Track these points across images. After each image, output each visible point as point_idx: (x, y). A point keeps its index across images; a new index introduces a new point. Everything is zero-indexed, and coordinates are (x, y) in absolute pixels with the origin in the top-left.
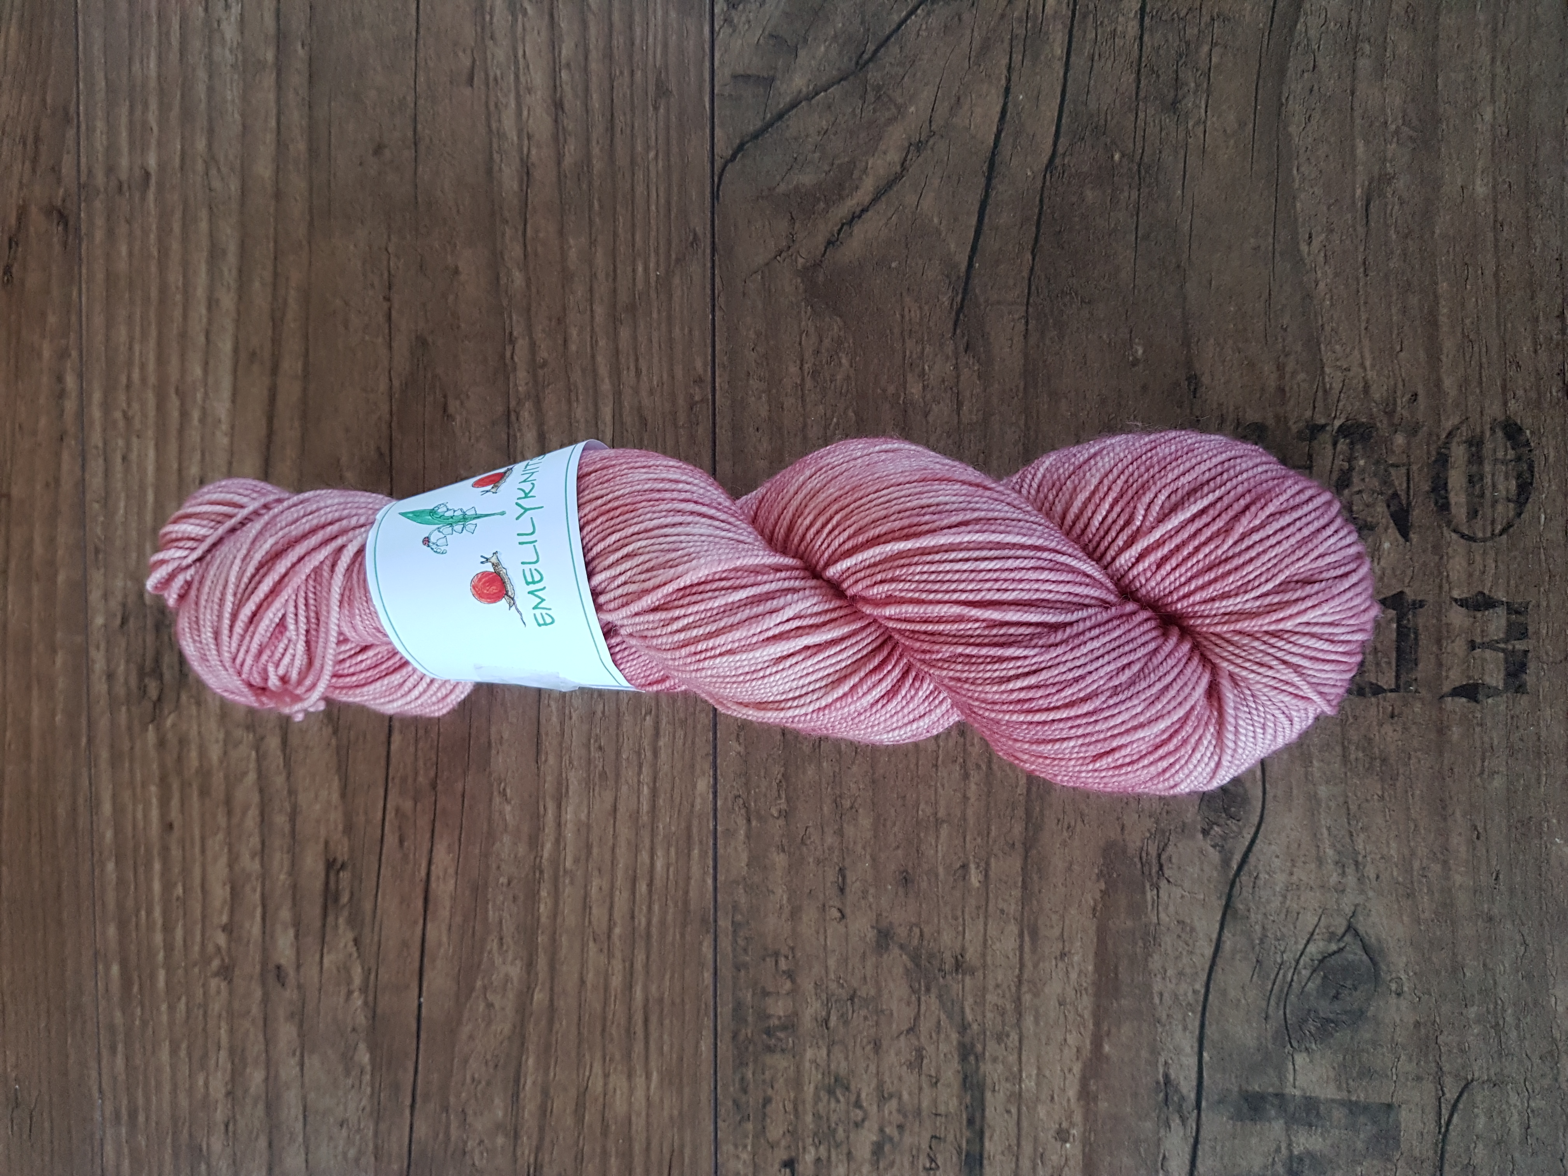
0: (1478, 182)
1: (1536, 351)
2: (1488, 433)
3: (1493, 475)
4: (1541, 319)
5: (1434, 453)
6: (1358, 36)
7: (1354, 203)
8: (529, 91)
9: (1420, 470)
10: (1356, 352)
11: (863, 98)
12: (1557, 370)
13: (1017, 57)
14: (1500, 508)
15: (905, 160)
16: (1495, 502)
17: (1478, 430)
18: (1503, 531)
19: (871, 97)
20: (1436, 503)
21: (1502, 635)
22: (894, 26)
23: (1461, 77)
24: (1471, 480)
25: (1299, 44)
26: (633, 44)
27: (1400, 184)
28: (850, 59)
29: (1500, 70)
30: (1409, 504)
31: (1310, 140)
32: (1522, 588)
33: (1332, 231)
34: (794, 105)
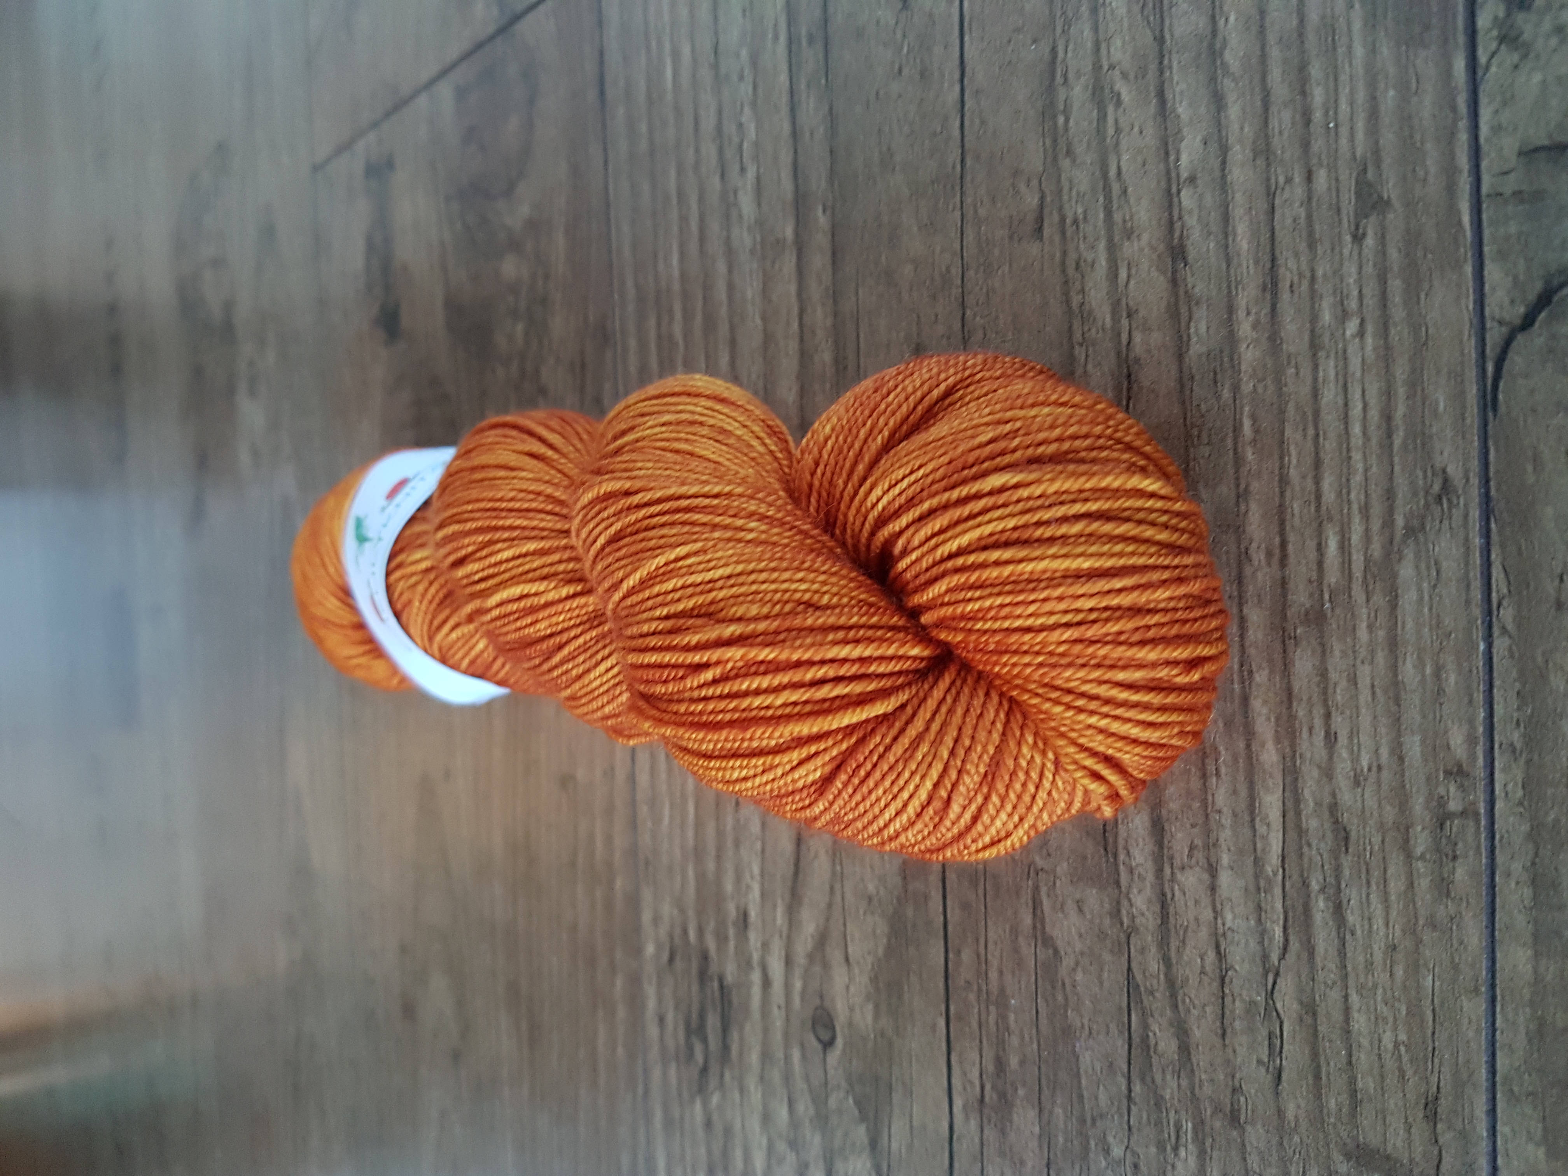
8: (1129, 234)
26: (1308, 122)
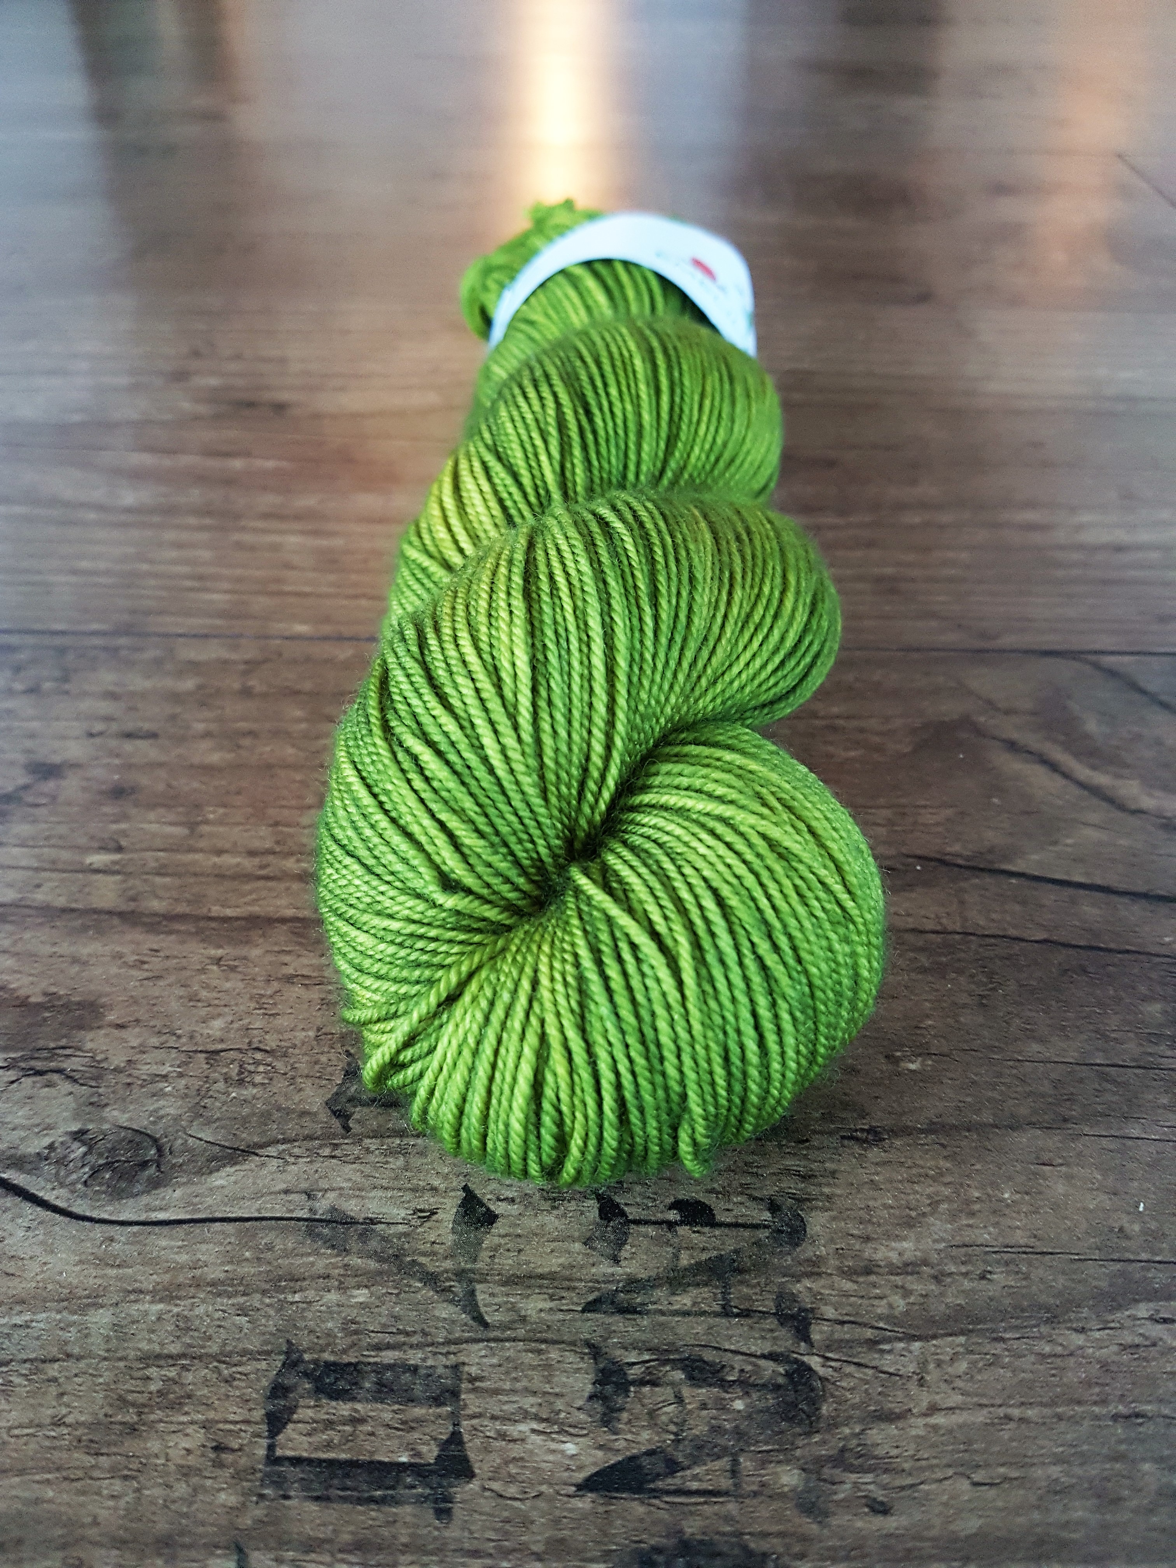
5: (764, 1546)
9: (728, 1519)
10: (959, 1399)
15: (1145, 813)
30: (657, 1493)
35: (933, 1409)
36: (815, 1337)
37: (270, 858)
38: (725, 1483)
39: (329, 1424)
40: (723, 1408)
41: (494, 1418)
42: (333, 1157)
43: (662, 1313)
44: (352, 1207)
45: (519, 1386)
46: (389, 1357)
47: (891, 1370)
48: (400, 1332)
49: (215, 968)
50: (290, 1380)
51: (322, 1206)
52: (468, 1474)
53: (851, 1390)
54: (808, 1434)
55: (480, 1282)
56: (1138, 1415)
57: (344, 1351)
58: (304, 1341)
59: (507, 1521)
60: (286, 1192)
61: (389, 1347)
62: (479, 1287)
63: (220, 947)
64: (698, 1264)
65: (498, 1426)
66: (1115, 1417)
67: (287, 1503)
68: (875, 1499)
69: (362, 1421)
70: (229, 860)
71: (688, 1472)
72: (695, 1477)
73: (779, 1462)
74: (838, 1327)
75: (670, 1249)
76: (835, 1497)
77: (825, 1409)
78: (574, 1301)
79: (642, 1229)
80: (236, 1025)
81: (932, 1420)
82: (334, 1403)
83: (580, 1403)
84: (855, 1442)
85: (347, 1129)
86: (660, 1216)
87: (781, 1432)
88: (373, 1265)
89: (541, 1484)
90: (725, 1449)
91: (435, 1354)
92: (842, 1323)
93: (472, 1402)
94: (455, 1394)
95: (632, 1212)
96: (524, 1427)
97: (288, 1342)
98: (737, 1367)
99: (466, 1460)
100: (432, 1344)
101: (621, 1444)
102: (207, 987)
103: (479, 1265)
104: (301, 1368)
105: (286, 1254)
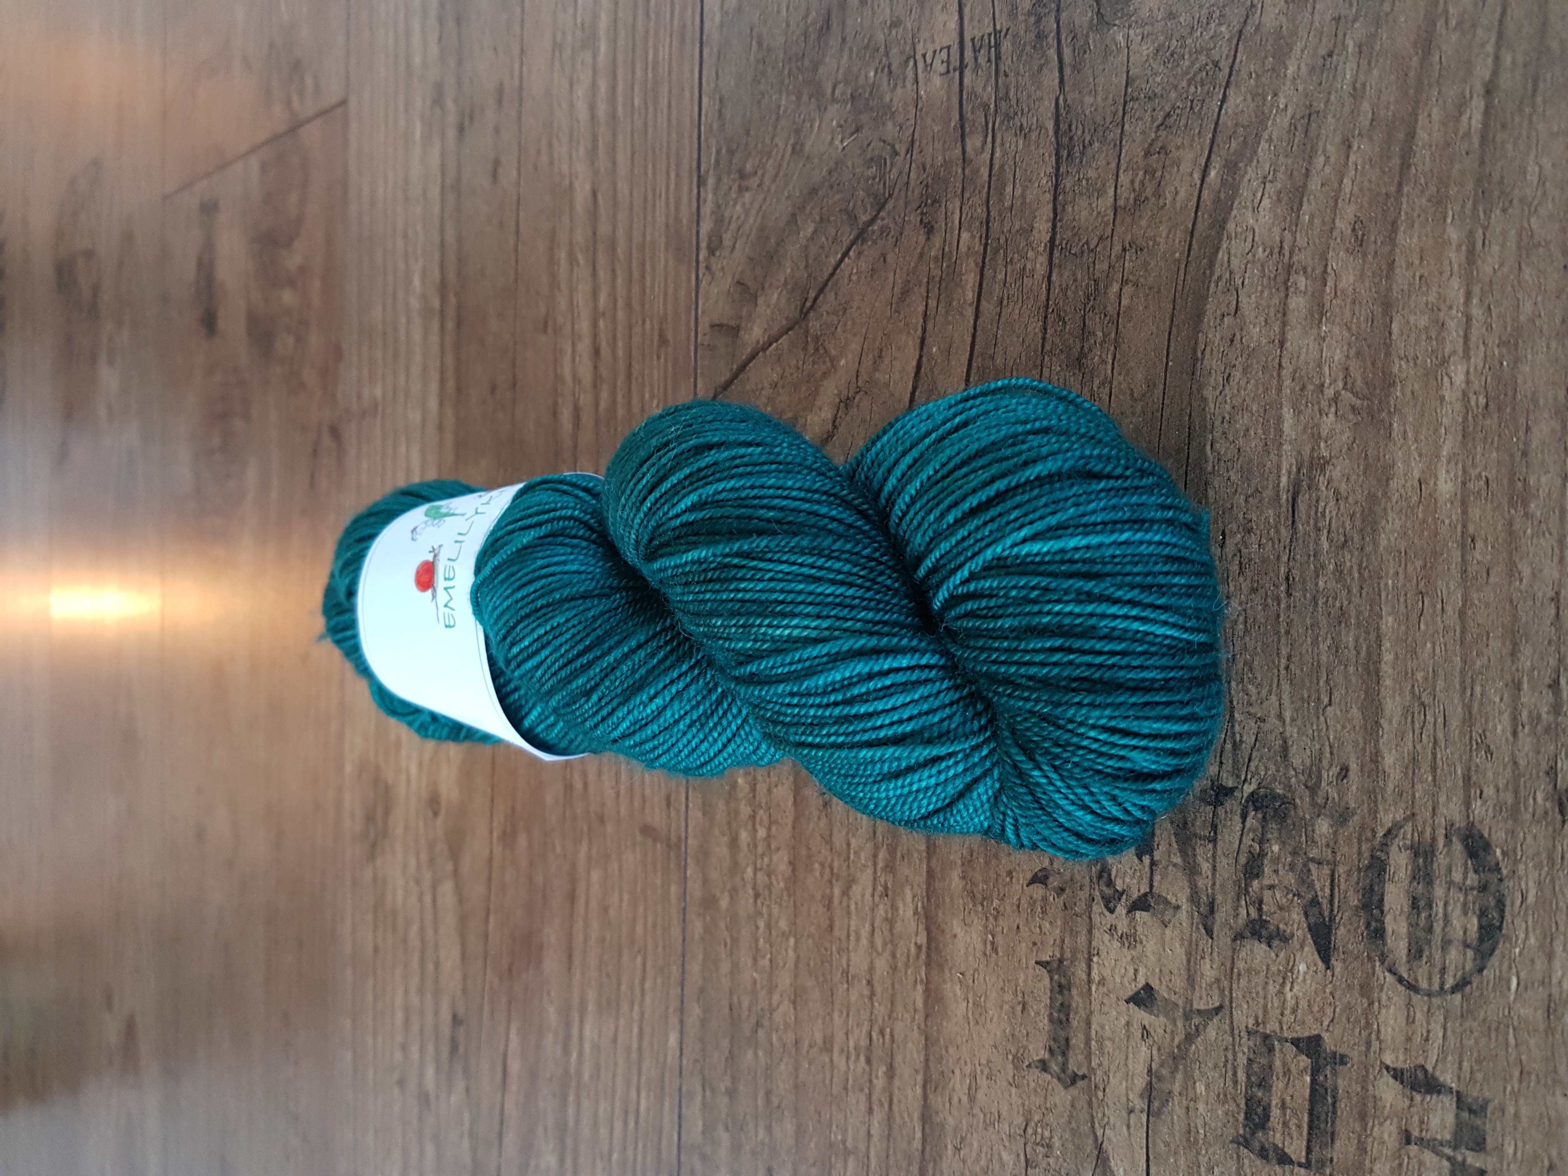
0: (1442, 474)
1: (1515, 734)
2: (1441, 842)
3: (1446, 904)
4: (1525, 686)
5: (1367, 855)
6: (1290, 266)
7: (1278, 495)
8: (580, 338)
9: (1349, 873)
10: (1273, 698)
11: (805, 349)
12: (1544, 767)
13: (932, 303)
14: (1453, 954)
15: (836, 418)
16: (1446, 943)
17: (1428, 835)
18: (1455, 989)
19: (811, 348)
20: (1368, 925)
21: (1448, 1137)
22: (831, 269)
23: (1423, 321)
24: (1414, 903)
25: (1220, 278)
26: (644, 293)
27: (1336, 472)
28: (796, 307)
29: (1477, 312)
30: (1332, 918)
31: (1228, 407)
32: (1479, 1076)
33: (1249, 531)
34: (753, 357)
35: (1280, 717)
36: (1230, 784)
37: (874, 1098)
38: (1326, 870)
39: (1285, 1124)
40: (1276, 860)
41: (1282, 1014)
42: (1104, 1090)
43: (1214, 884)
44: (1140, 1083)
45: (1261, 993)
46: (1241, 1076)
47: (1254, 738)
48: (1225, 1066)
49: (962, 1152)
50: (1257, 1145)
51: (1139, 1104)
52: (1318, 1038)
53: (1267, 769)
54: (1295, 807)
55: (1192, 1005)
56: (1287, 578)
57: (1238, 1105)
58: (1230, 1132)
59: (1348, 1020)
60: (1128, 1127)
61: (1235, 1074)
62: (1195, 1006)
63: (946, 1147)
64: (1181, 851)
65: (1287, 1012)
66: (1289, 595)
67: (1335, 1160)
68: (1339, 774)
69: (1283, 1102)
70: (876, 1129)
71: (1319, 893)
72: (1322, 890)
73: (1313, 831)
74: (1224, 766)
75: (1170, 868)
76: (1337, 799)
77: (1279, 791)
78: (1205, 943)
79: (1155, 884)
80: (1007, 1144)
81: (1288, 720)
82: (1272, 1119)
83: (1273, 955)
84: (1301, 776)
85: (1084, 1077)
86: (1147, 869)
87: (1294, 824)
88: (1179, 1076)
89: (1325, 992)
90: (1305, 865)
91: (1240, 1045)
92: (1221, 763)
93: (1271, 1027)
94: (1266, 1037)
95: (1144, 889)
96: (1289, 995)
97: (1232, 1142)
98: (1251, 843)
99: (1309, 1038)
100: (1234, 1046)
101: (1300, 933)
102: (977, 1160)
103: (1180, 1003)
104: (1248, 1136)
105: (1172, 1134)
